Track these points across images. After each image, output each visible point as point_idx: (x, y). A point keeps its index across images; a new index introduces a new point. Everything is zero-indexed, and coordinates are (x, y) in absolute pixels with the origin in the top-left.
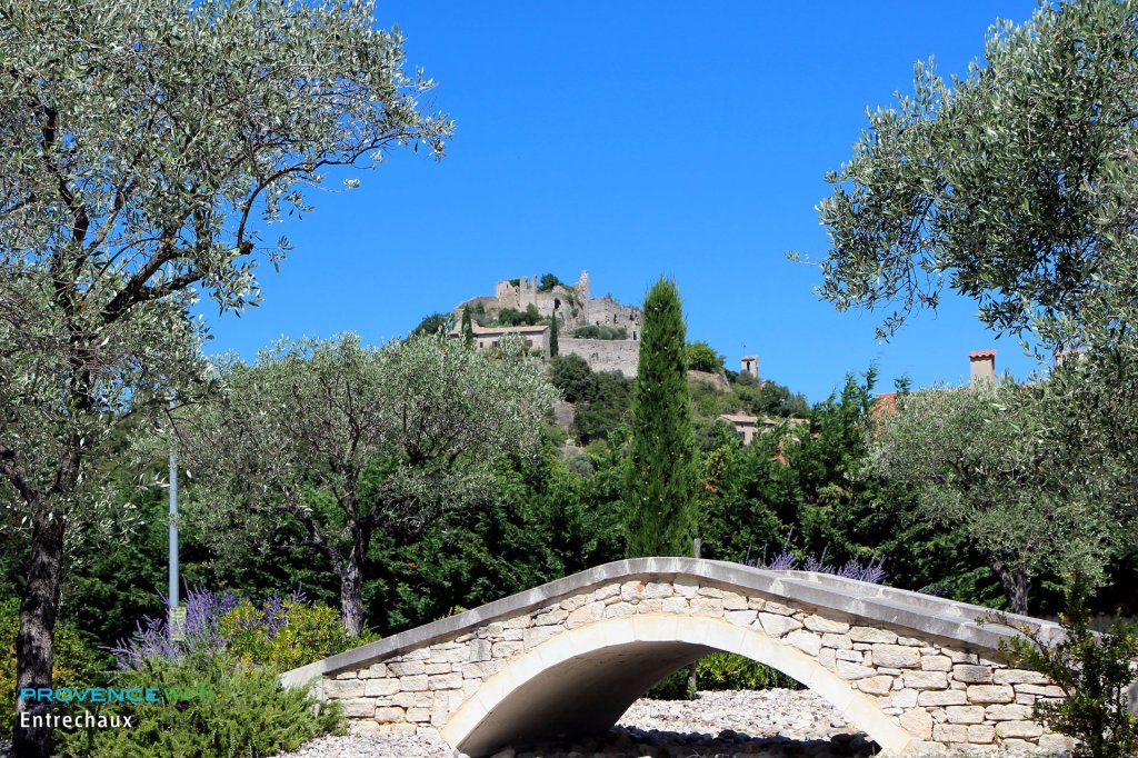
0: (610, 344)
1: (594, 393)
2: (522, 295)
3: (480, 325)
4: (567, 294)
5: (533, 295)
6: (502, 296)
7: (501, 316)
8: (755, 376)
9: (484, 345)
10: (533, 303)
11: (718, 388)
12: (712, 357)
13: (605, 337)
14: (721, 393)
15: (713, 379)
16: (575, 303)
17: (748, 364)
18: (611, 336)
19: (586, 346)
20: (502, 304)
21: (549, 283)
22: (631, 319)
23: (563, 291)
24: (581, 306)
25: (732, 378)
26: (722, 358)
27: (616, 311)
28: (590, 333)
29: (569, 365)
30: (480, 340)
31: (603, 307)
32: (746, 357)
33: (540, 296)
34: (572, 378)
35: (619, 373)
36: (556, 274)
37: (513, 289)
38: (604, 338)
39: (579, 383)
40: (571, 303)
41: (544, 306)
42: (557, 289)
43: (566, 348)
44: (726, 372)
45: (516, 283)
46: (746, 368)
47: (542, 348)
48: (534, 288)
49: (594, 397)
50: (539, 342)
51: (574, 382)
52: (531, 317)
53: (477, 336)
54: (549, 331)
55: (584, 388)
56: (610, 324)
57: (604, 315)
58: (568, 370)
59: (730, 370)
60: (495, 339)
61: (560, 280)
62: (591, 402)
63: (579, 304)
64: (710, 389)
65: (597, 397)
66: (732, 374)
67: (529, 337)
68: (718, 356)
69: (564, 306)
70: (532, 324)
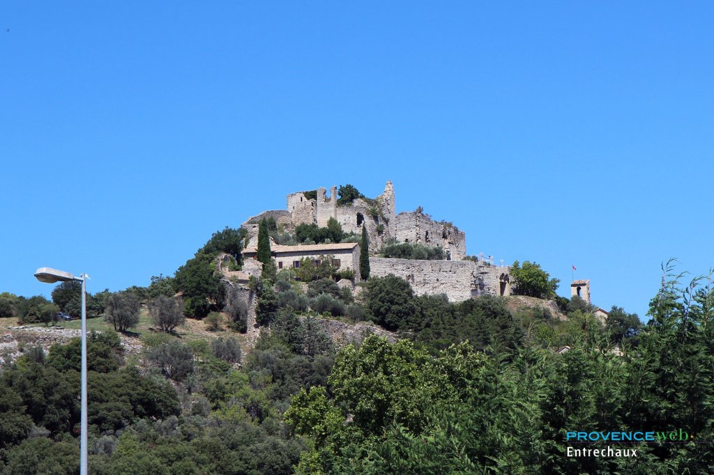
0: (427, 265)
1: (419, 320)
2: (319, 208)
3: (277, 243)
4: (370, 208)
5: (332, 208)
6: (295, 210)
7: (298, 233)
8: (587, 302)
9: (284, 265)
10: (333, 216)
11: (554, 315)
12: (544, 281)
13: (420, 256)
14: (558, 322)
15: (546, 304)
16: (380, 218)
17: (579, 289)
18: (426, 256)
19: (400, 267)
20: (297, 219)
21: (348, 196)
22: (445, 237)
23: (365, 205)
24: (387, 221)
25: (563, 305)
26: (555, 281)
27: (427, 227)
28: (404, 252)
29: (388, 288)
30: (278, 260)
31: (414, 223)
32: (576, 282)
33: (340, 210)
34: (392, 302)
35: (444, 298)
36: (356, 186)
37: (309, 203)
38: (417, 258)
39: (400, 308)
40: (376, 218)
41: (347, 220)
42: (357, 202)
43: (380, 268)
44: (557, 298)
45: (312, 195)
46: (576, 293)
47: (351, 269)
48: (333, 201)
49: (419, 324)
50: (348, 262)
51: (394, 307)
52: (333, 233)
53: (275, 254)
54: (359, 249)
55: (408, 314)
56: (422, 242)
57: (414, 232)
58: (388, 293)
59: (561, 296)
60: (297, 258)
61: (361, 191)
62: (416, 330)
63: (384, 219)
64: (545, 316)
65: (423, 324)
66: (563, 301)
67: (337, 256)
68: (550, 279)
69: (368, 221)
70: (337, 242)
